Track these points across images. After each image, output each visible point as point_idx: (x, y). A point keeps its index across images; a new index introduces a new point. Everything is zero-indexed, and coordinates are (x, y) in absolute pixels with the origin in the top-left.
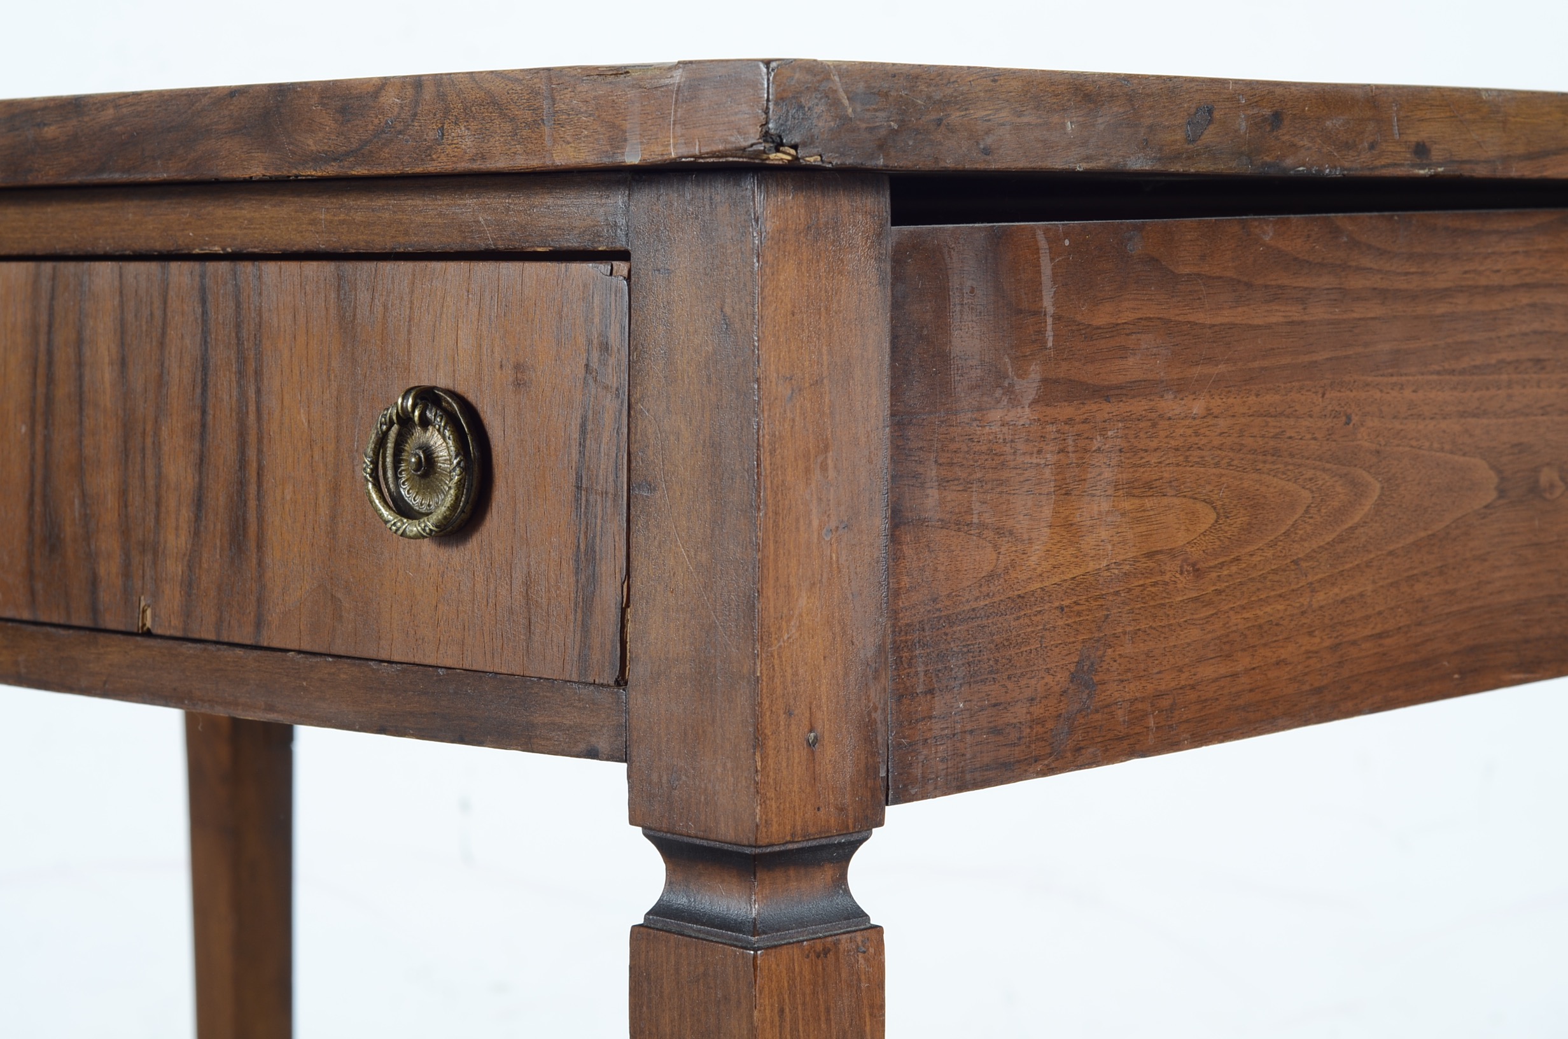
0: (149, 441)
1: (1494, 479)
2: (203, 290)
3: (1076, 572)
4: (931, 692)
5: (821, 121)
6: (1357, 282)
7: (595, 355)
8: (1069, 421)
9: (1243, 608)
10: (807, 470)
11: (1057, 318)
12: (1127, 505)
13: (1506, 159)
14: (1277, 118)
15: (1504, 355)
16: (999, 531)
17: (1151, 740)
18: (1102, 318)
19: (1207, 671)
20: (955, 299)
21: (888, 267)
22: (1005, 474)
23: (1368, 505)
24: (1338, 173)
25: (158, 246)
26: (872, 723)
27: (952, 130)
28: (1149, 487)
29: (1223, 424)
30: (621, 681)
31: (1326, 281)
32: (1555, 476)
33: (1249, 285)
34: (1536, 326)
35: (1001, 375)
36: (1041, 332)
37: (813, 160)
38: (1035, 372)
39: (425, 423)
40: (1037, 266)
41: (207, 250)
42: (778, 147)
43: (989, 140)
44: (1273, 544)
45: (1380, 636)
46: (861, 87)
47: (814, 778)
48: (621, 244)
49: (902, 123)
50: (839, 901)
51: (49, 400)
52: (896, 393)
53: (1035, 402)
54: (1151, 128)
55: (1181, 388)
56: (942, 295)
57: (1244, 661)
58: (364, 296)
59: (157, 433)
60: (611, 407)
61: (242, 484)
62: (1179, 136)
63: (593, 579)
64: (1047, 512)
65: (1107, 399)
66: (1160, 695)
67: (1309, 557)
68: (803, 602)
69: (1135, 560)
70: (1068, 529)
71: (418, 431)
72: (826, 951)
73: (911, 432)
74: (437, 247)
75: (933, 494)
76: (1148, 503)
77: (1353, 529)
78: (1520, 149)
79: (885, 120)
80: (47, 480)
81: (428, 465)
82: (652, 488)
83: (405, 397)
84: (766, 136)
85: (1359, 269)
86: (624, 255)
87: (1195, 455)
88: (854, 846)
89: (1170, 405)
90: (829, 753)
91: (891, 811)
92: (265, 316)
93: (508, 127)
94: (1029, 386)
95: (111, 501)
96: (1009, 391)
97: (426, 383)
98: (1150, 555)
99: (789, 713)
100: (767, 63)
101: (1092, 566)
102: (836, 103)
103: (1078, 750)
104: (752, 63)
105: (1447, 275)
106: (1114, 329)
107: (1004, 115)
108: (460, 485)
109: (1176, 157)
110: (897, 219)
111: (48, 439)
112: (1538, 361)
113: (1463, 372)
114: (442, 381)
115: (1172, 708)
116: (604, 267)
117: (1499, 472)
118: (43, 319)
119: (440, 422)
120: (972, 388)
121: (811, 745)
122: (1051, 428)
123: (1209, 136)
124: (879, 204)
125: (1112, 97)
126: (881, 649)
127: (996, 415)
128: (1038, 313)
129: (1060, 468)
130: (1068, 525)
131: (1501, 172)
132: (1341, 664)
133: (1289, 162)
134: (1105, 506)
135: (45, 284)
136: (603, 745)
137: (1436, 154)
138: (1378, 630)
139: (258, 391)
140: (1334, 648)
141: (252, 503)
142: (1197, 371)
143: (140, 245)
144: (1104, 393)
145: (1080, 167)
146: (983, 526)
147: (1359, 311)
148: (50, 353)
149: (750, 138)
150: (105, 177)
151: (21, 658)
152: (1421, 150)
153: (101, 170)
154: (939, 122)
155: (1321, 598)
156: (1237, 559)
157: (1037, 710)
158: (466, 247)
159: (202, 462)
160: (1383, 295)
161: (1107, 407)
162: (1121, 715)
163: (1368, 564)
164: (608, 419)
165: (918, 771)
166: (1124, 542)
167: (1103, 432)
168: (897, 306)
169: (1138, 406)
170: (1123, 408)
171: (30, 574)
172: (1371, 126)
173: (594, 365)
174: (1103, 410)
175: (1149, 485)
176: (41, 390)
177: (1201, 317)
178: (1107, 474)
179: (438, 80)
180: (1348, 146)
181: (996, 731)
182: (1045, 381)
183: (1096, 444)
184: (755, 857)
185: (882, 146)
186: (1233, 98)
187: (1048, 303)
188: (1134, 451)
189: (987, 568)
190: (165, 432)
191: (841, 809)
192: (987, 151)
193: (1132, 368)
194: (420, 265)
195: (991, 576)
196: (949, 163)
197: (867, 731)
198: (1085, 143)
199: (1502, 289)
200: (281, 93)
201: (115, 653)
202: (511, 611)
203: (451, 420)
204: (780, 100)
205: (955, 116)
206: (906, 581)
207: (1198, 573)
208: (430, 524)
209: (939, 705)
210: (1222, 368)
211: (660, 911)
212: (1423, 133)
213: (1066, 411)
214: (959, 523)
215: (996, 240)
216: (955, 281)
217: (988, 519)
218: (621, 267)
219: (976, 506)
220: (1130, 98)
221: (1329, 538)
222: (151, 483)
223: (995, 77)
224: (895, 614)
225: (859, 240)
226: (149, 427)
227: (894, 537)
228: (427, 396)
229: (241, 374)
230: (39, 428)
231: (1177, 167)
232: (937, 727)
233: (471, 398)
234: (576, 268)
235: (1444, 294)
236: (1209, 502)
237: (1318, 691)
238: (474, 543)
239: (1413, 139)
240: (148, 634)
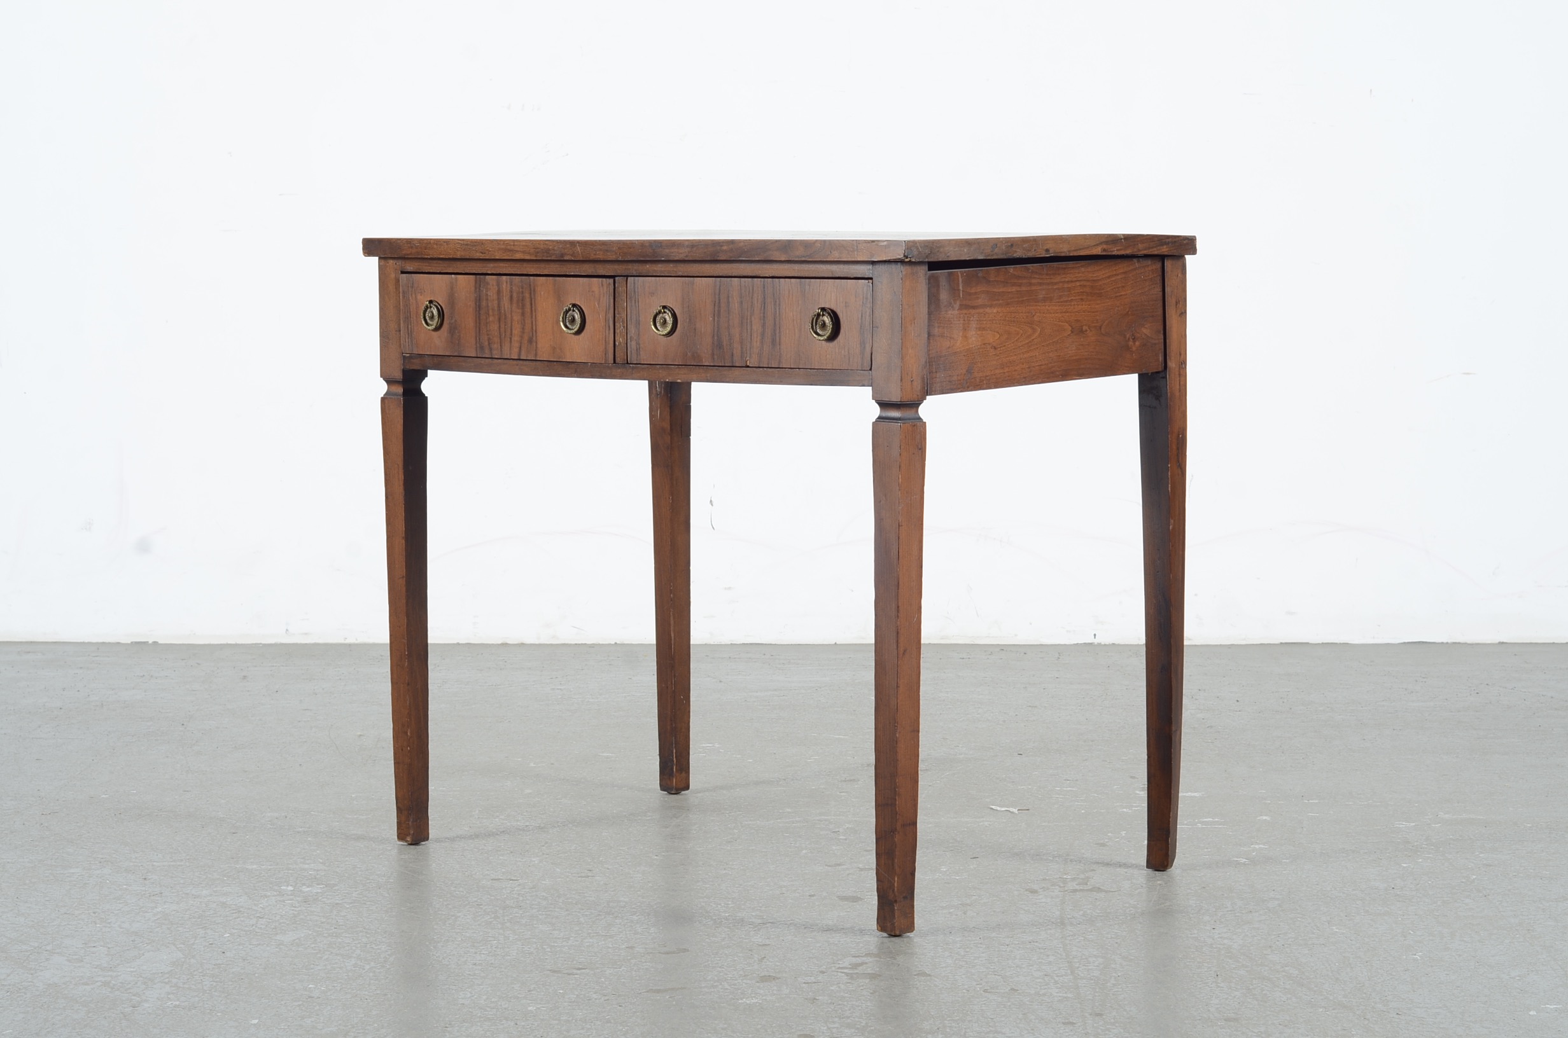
0: (748, 321)
1: (1070, 329)
2: (764, 285)
3: (967, 347)
4: (936, 372)
5: (915, 252)
6: (1034, 281)
7: (865, 300)
8: (966, 314)
9: (1006, 357)
10: (911, 324)
11: (963, 291)
12: (979, 333)
13: (1069, 251)
14: (1012, 245)
15: (1072, 298)
16: (951, 338)
17: (985, 386)
18: (973, 291)
19: (997, 371)
20: (941, 287)
21: (927, 281)
22: (952, 325)
23: (1037, 334)
24: (1026, 257)
25: (750, 274)
26: (924, 377)
27: (941, 252)
28: (984, 329)
29: (1001, 315)
30: (871, 369)
31: (1025, 281)
32: (1087, 328)
33: (1007, 283)
34: (1081, 290)
35: (951, 303)
36: (959, 294)
37: (914, 260)
38: (958, 303)
39: (823, 315)
40: (958, 279)
41: (764, 275)
42: (907, 258)
43: (949, 254)
44: (1013, 343)
45: (1041, 365)
46: (923, 245)
47: (912, 389)
48: (871, 276)
49: (931, 252)
50: (917, 416)
51: (719, 311)
52: (929, 308)
53: (959, 309)
54: (983, 250)
55: (991, 306)
56: (938, 286)
57: (1006, 370)
58: (807, 287)
59: (751, 318)
60: (868, 311)
61: (775, 330)
62: (989, 251)
63: (864, 347)
64: (961, 334)
65: (974, 309)
66: (987, 376)
67: (1022, 346)
68: (910, 351)
69: (981, 345)
70: (965, 337)
71: (821, 317)
72: (915, 425)
73: (932, 316)
74: (826, 276)
75: (937, 329)
76: (984, 332)
77: (1033, 340)
78: (1073, 249)
79: (927, 251)
80: (718, 331)
81: (824, 325)
82: (877, 327)
83: (818, 309)
84: (905, 256)
85: (1034, 278)
86: (871, 279)
87: (994, 322)
88: (920, 404)
89: (988, 310)
90: (915, 383)
91: (928, 397)
92: (781, 292)
93: (847, 252)
94: (957, 306)
95: (737, 335)
96: (953, 307)
97: (823, 306)
98: (984, 344)
99: (907, 374)
100: (905, 241)
101: (971, 346)
102: (918, 249)
103: (968, 387)
104: (901, 241)
105: (1057, 279)
106: (976, 293)
107: (952, 249)
108: (832, 328)
109: (988, 256)
110: (929, 270)
111: (718, 321)
112: (1082, 299)
113: (1062, 302)
114: (827, 306)
115: (990, 379)
116: (867, 281)
117: (1071, 327)
118: (717, 291)
119: (827, 315)
120: (945, 306)
121: (912, 381)
122: (962, 315)
123: (996, 250)
124: (926, 267)
125: (975, 243)
126: (926, 362)
127: (950, 312)
128: (959, 290)
129: (964, 324)
130: (966, 337)
131: (1068, 255)
132: (1030, 372)
133: (1015, 255)
134: (974, 333)
135: (718, 283)
136: (866, 383)
137: (1051, 251)
138: (1040, 364)
139: (779, 309)
140: (1029, 368)
141: (778, 335)
142: (995, 302)
143: (745, 274)
144: (974, 307)
145: (968, 259)
146: (947, 336)
147: (1034, 288)
148: (719, 300)
149: (901, 256)
150: (741, 259)
151: (708, 375)
152: (1047, 250)
153: (739, 257)
154: (938, 251)
155: (1025, 355)
156: (1005, 346)
157: (959, 378)
158: (833, 276)
159: (764, 325)
160: (1040, 284)
161: (974, 311)
162: (978, 380)
163: (1037, 348)
164: (868, 313)
165: (934, 389)
166: (978, 341)
167: (973, 316)
168: (929, 289)
169: (981, 310)
170: (977, 311)
171: (713, 354)
172: (1035, 246)
173: (864, 302)
174: (973, 311)
175: (984, 328)
176: (716, 309)
177: (995, 290)
178: (974, 326)
179: (830, 241)
180: (1029, 251)
181: (950, 382)
182: (960, 305)
183: (972, 319)
184: (900, 404)
185: (927, 257)
186: (1002, 242)
187: (961, 288)
188: (980, 321)
189: (948, 346)
190: (753, 319)
191: (918, 395)
192: (948, 257)
193: (980, 302)
194: (822, 280)
195: (949, 347)
196: (940, 260)
197: (923, 378)
198: (969, 254)
199: (1072, 282)
200: (790, 242)
201: (737, 372)
202: (845, 356)
203: (829, 314)
204: (907, 249)
205: (942, 250)
206: (931, 348)
207: (995, 348)
208: (825, 337)
209: (938, 375)
210: (1001, 302)
211: (879, 418)
212: (1048, 246)
213: (965, 311)
214: (942, 336)
215: (950, 274)
216: (941, 284)
217: (948, 335)
218: (871, 281)
219: (946, 332)
220: (978, 243)
221: (1027, 341)
222: (749, 331)
223: (950, 241)
224: (929, 355)
225: (921, 275)
226: (749, 318)
227: (929, 339)
228: (823, 309)
229: (775, 304)
230: (716, 318)
231: (989, 258)
232: (938, 380)
233: (835, 310)
234: (860, 281)
235: (1056, 283)
236: (998, 333)
237: (1025, 378)
238: (836, 342)
239: (1045, 248)
240: (748, 367)
